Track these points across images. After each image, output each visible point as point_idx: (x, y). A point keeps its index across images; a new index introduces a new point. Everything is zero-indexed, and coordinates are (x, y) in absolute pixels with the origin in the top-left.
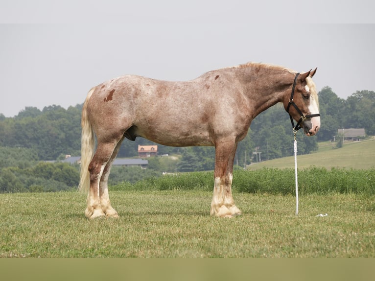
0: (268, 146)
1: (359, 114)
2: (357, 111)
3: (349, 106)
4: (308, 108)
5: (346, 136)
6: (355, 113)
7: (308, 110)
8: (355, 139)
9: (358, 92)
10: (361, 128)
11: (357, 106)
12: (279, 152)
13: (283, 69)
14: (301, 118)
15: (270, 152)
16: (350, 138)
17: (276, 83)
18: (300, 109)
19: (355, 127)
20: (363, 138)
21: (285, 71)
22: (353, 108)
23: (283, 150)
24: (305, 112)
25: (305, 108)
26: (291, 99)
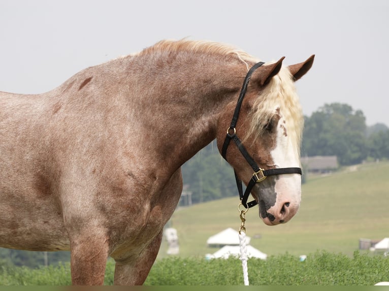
0: (201, 183)
1: (328, 136)
2: (326, 132)
3: (314, 125)
4: (269, 156)
5: (311, 167)
6: (322, 135)
7: (270, 159)
8: (324, 171)
9: (327, 106)
10: (331, 155)
11: (326, 125)
12: (217, 192)
13: (228, 53)
14: (254, 177)
15: (204, 191)
16: (316, 171)
17: (205, 82)
18: (251, 153)
19: (324, 154)
20: (334, 170)
21: (232, 57)
22: (320, 128)
23: (222, 189)
24: (263, 165)
25: (262, 154)
26: (232, 128)
